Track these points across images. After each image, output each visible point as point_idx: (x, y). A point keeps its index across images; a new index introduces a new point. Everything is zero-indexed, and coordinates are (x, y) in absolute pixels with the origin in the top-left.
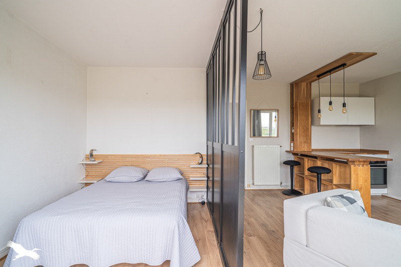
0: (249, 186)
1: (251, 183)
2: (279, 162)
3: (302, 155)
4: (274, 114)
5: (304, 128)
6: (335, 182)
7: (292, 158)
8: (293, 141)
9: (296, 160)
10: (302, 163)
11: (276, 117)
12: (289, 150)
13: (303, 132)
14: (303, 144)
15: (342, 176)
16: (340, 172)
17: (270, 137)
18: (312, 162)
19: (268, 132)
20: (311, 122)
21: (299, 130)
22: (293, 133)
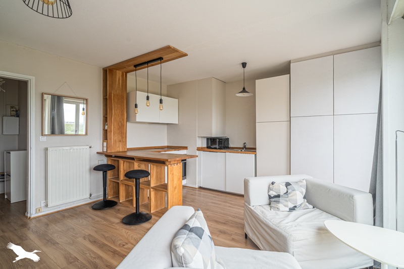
0: (39, 210)
1: (43, 205)
2: (88, 167)
3: (116, 157)
4: (82, 106)
5: (118, 125)
6: (152, 185)
7: (104, 161)
8: (107, 139)
9: (109, 163)
10: (116, 166)
11: (83, 109)
12: (101, 151)
13: (118, 129)
14: (118, 143)
15: (159, 176)
16: (157, 172)
17: (76, 135)
18: (128, 164)
19: (74, 128)
20: (127, 118)
21: (113, 127)
22: (107, 130)
